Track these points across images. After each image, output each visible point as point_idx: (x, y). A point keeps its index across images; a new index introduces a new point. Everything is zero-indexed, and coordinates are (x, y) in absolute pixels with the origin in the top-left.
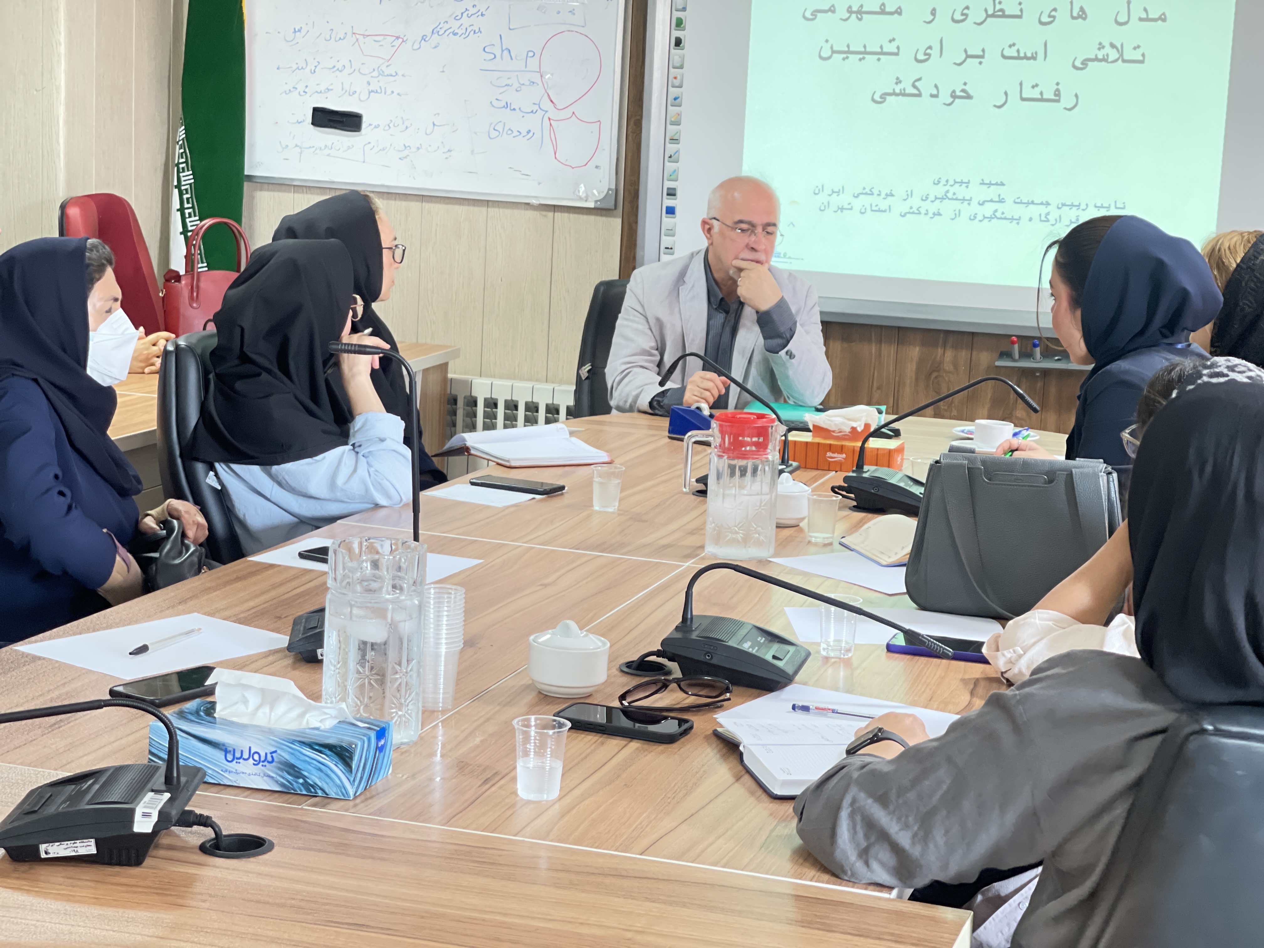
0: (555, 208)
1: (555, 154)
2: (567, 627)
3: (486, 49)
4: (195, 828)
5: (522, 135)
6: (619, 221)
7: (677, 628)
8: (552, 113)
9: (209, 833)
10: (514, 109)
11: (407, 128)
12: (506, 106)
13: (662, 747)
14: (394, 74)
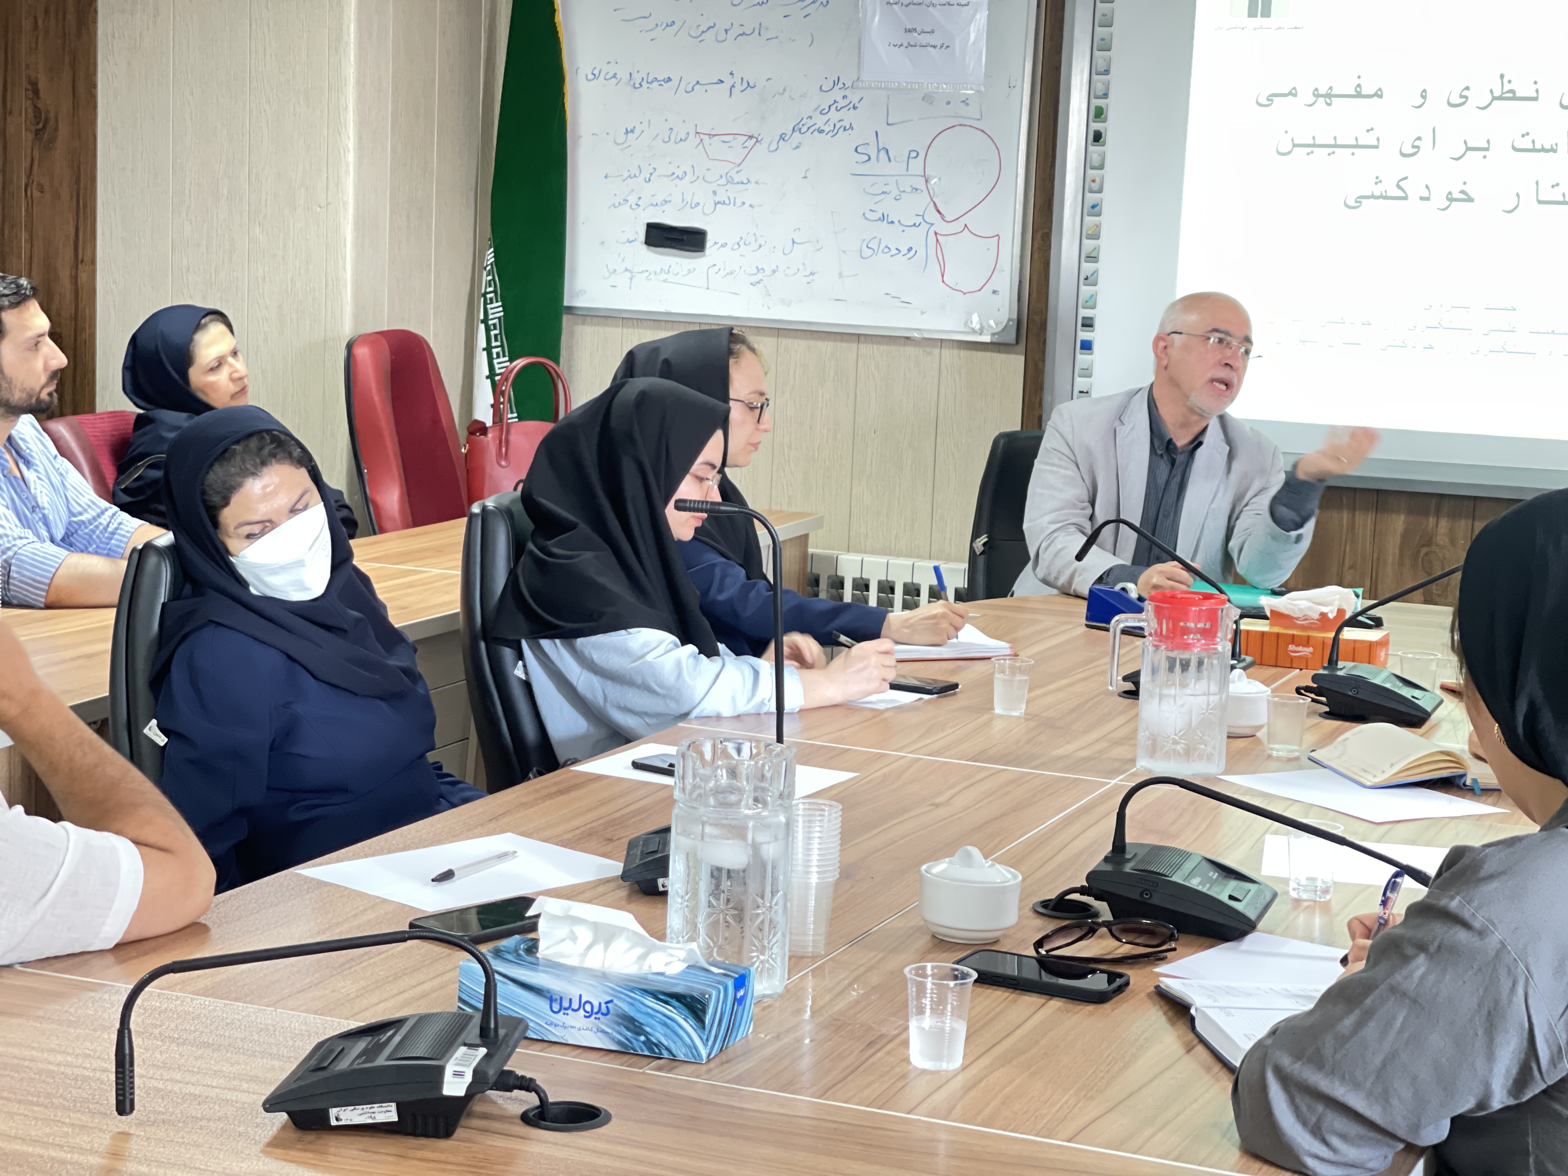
0: (943, 343)
1: (943, 276)
2: (969, 855)
3: (859, 150)
4: (516, 1092)
5: (902, 253)
6: (1022, 358)
7: (1106, 859)
8: (940, 226)
9: (532, 1099)
10: (892, 222)
11: (760, 246)
12: (883, 218)
13: (1091, 1008)
14: (746, 181)
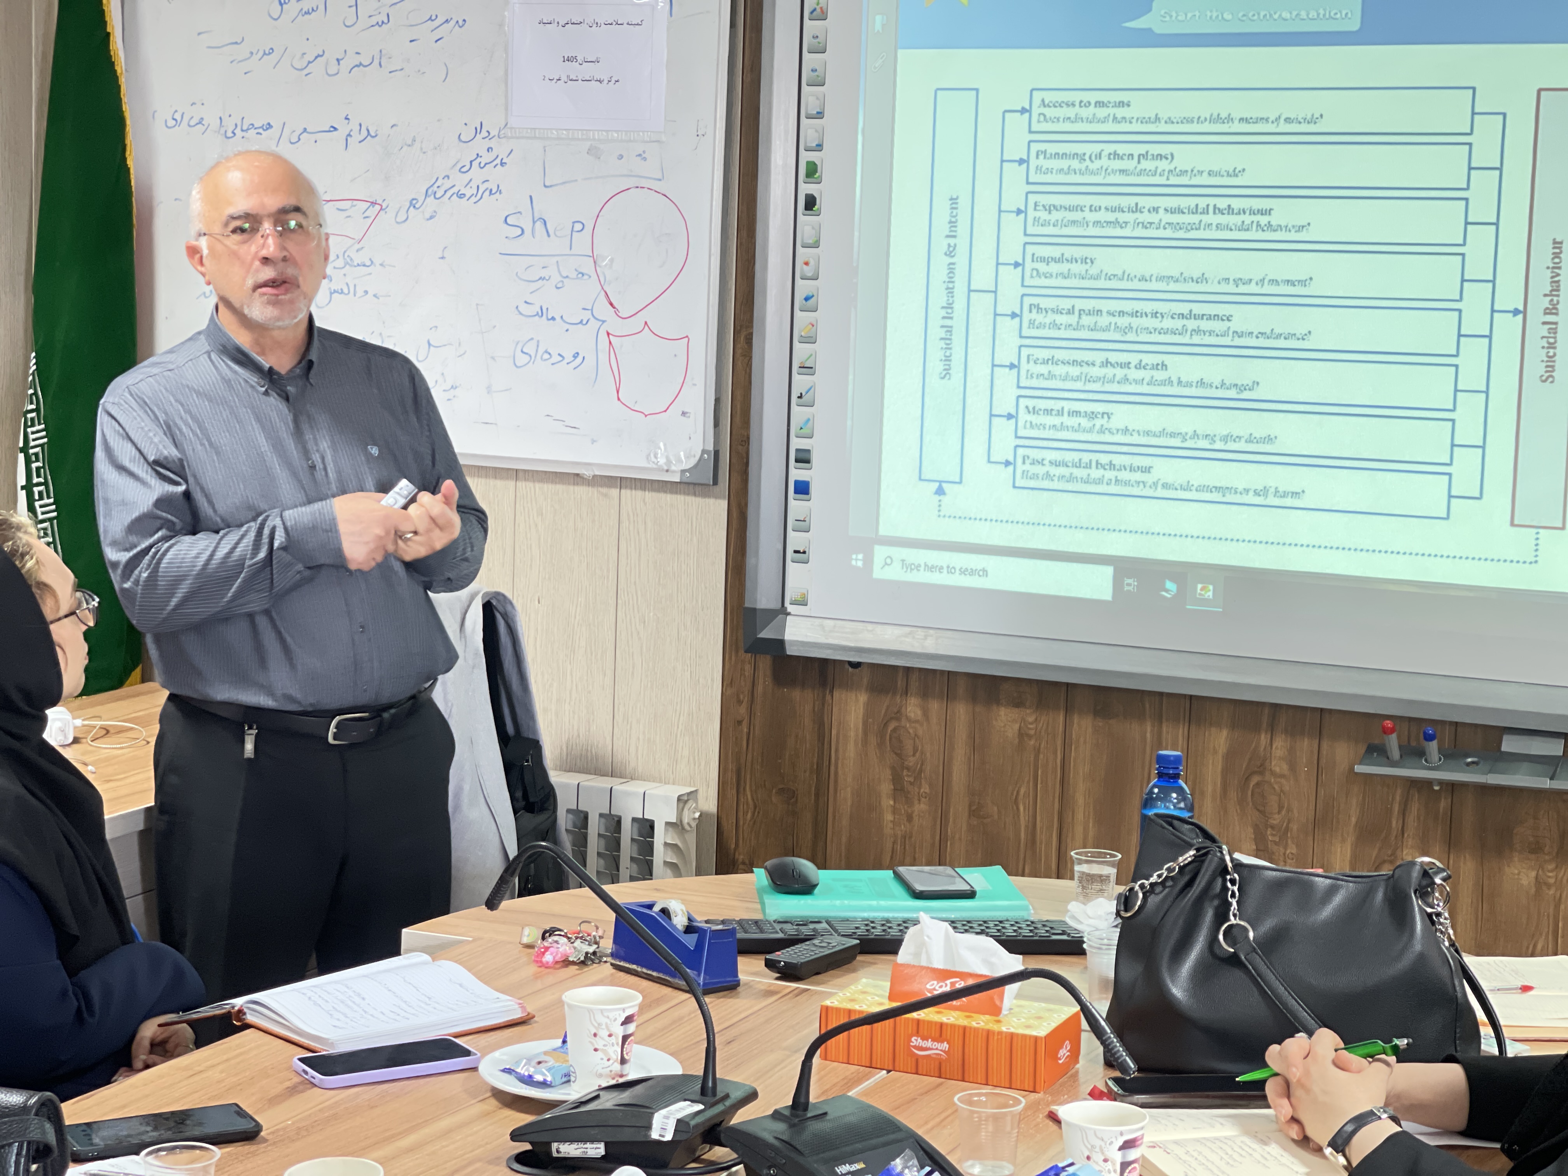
0: (623, 483)
1: (618, 392)
3: (509, 220)
5: (566, 361)
8: (614, 325)
10: (553, 319)
12: (541, 313)
14: (368, 263)
